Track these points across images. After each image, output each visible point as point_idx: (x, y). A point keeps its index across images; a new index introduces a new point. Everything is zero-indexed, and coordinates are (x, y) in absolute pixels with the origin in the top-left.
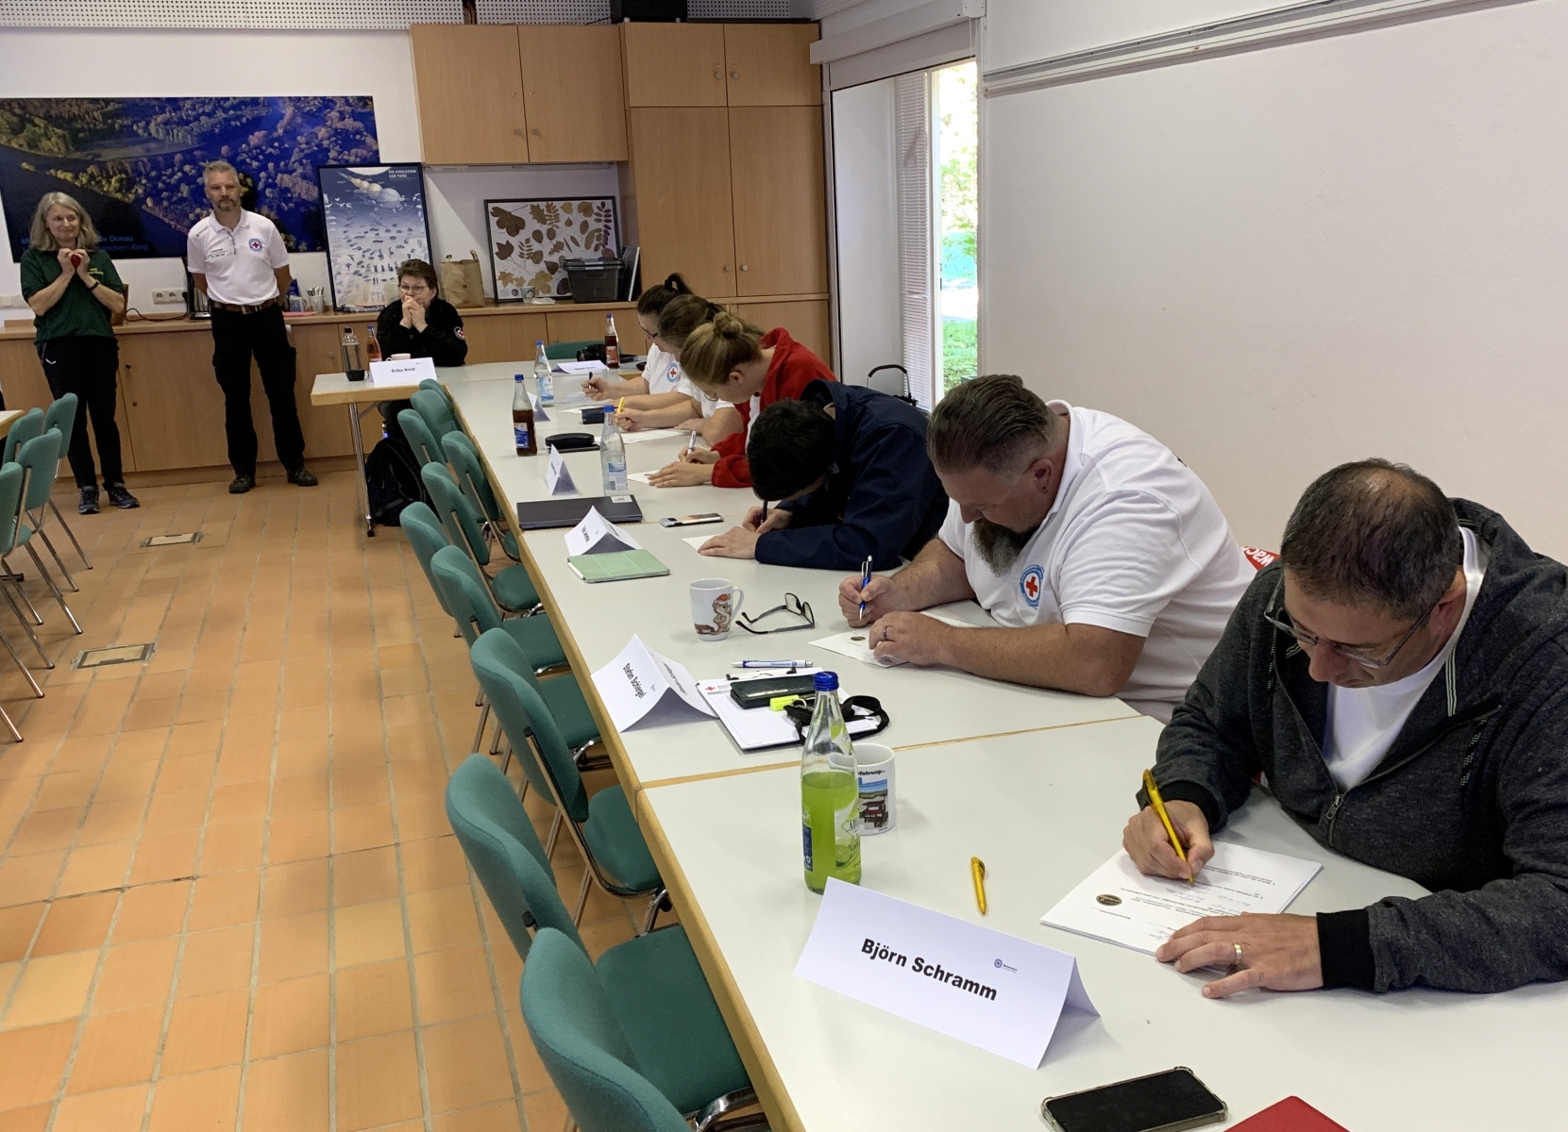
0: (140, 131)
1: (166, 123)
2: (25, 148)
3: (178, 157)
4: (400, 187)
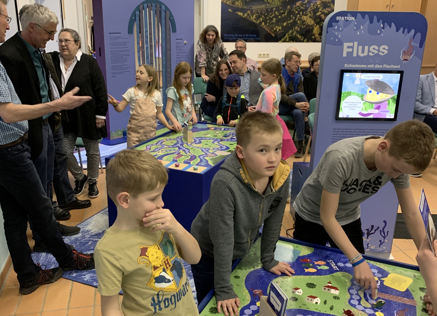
2: (231, 4)
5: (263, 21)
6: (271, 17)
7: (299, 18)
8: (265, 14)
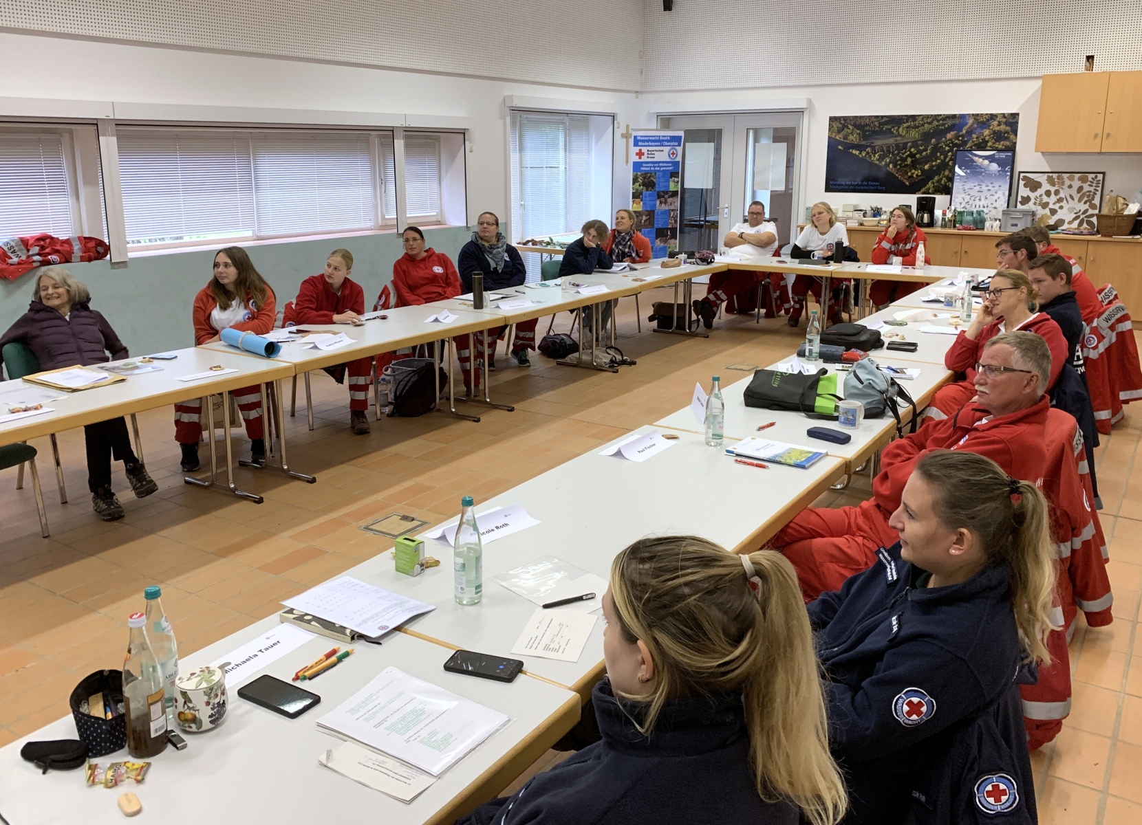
0: (894, 132)
1: (908, 127)
2: (842, 139)
5: (890, 162)
6: (904, 156)
7: (951, 158)
8: (893, 153)
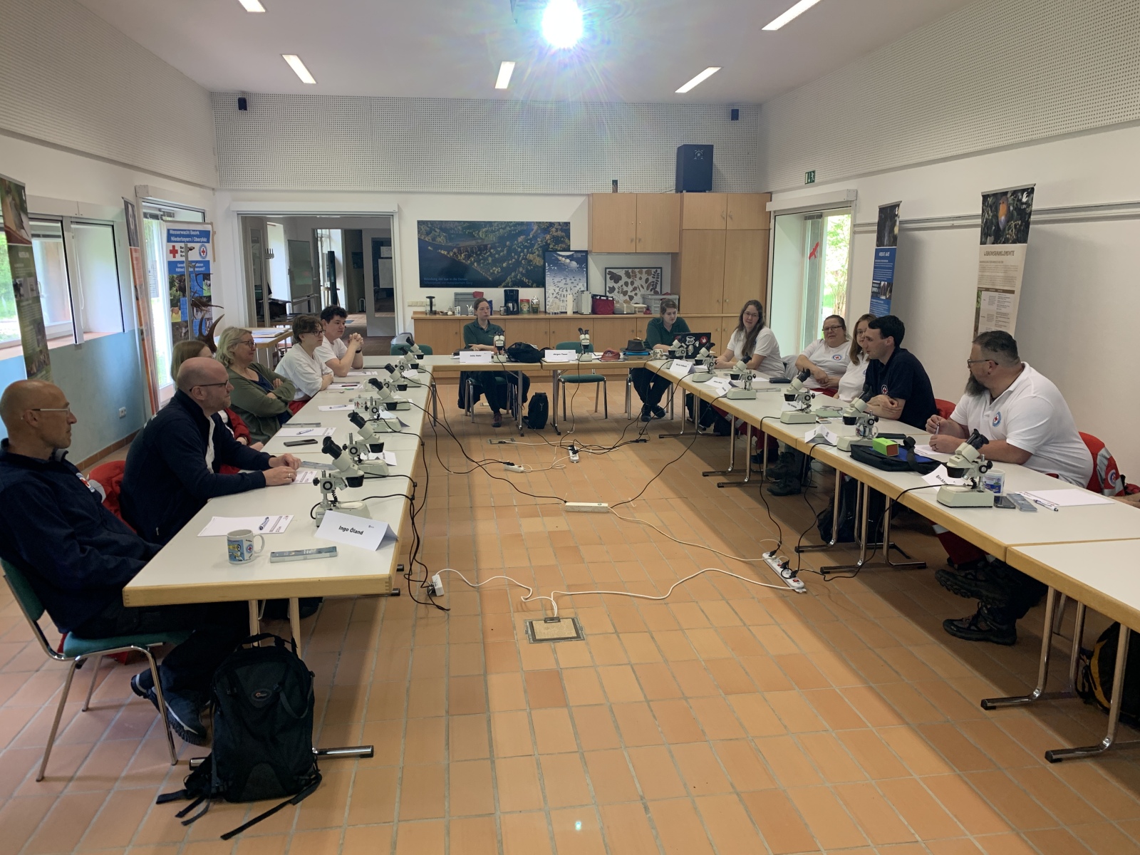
0: (476, 234)
1: (486, 232)
2: (431, 241)
3: (489, 246)
4: (578, 261)
5: (475, 261)
6: (486, 256)
7: (523, 257)
8: (476, 252)
